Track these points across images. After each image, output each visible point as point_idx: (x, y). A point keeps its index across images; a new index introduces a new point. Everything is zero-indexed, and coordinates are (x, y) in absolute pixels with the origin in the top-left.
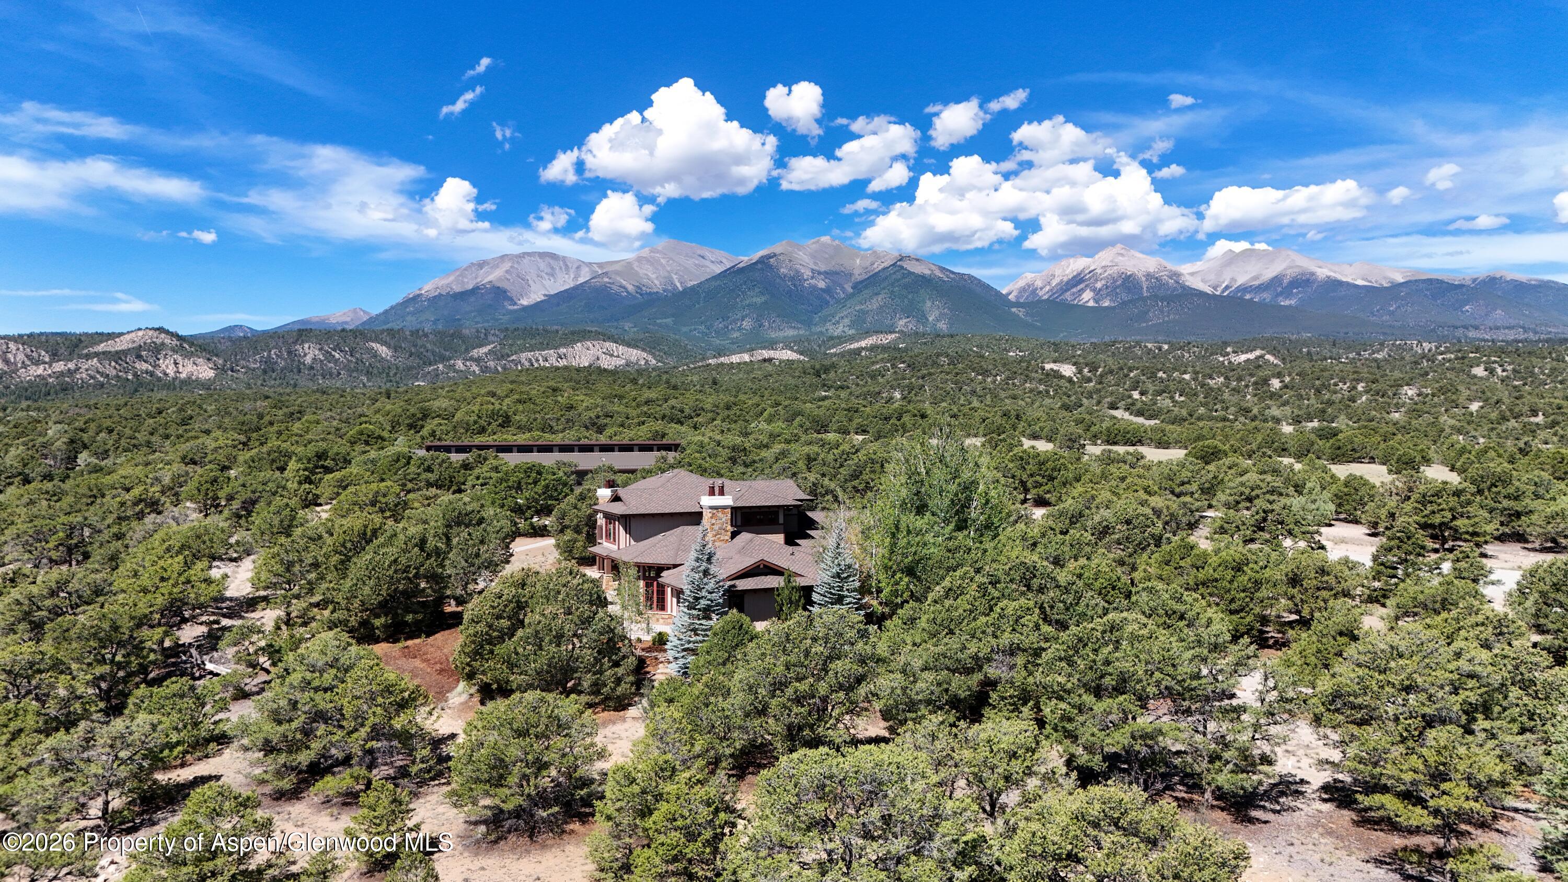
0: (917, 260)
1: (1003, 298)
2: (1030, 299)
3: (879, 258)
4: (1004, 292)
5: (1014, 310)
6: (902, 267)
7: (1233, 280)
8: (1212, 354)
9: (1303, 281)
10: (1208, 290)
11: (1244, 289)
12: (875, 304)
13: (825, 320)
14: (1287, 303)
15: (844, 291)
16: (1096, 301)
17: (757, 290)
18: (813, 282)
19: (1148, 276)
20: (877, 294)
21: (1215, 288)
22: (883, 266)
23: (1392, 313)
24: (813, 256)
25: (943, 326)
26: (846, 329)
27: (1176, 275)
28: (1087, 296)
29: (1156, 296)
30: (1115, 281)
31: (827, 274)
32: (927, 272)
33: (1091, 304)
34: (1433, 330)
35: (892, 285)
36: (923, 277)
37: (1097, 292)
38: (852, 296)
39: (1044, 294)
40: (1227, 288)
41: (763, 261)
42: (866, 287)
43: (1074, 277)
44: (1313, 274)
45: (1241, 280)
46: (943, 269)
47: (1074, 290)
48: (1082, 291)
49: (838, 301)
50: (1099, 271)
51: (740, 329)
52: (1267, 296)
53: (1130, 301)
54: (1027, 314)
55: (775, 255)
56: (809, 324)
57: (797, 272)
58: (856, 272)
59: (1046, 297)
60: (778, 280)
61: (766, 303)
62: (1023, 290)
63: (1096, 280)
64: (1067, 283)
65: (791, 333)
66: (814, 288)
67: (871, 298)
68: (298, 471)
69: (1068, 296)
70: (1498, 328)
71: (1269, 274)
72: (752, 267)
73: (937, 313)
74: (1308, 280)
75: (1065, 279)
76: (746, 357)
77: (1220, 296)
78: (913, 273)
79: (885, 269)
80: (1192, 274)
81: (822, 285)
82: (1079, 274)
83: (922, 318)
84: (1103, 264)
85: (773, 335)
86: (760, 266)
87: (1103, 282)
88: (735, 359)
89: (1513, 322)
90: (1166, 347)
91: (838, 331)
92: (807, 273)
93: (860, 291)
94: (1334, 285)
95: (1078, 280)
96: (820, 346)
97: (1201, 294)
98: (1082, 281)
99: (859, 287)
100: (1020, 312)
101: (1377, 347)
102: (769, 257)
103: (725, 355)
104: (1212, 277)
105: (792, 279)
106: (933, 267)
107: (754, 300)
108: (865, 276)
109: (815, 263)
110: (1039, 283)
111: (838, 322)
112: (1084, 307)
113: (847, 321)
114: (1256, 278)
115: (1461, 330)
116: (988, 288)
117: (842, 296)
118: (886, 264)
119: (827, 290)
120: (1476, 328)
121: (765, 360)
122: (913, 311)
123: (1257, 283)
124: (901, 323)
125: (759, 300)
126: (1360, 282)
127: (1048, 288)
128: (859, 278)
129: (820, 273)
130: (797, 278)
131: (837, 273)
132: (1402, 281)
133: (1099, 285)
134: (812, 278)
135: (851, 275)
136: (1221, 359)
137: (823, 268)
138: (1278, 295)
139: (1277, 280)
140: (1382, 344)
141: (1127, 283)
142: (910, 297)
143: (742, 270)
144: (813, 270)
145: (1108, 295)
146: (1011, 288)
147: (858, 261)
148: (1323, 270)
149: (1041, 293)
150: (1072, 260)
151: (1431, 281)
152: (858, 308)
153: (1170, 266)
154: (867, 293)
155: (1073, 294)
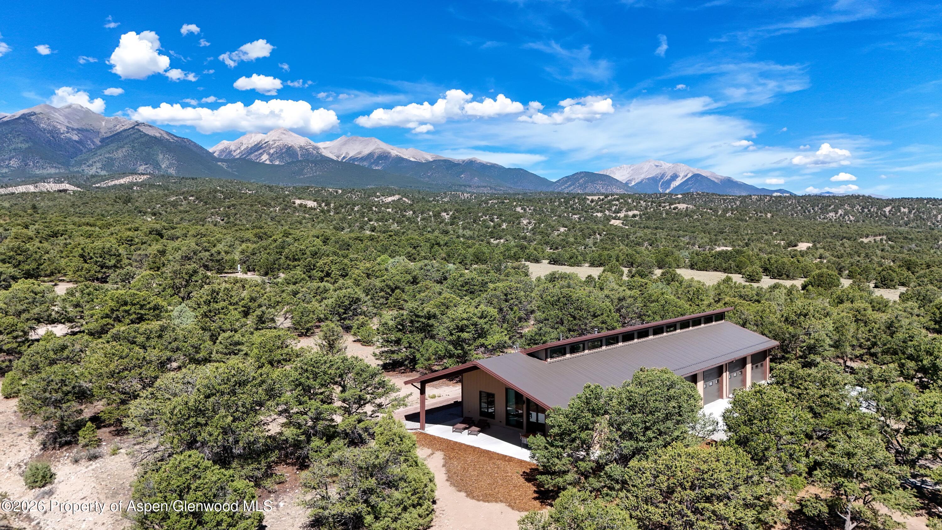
0: (150, 126)
1: (211, 155)
2: (228, 157)
3: (120, 122)
4: (211, 150)
5: (219, 163)
6: (139, 131)
7: (347, 153)
8: (369, 196)
9: (384, 157)
10: (335, 158)
11: (353, 159)
12: (120, 154)
13: (80, 163)
14: (377, 168)
15: (93, 142)
16: (271, 161)
17: (21, 138)
18: (68, 135)
19: (301, 147)
20: (121, 147)
21: (338, 157)
22: (123, 128)
23: (429, 177)
24: (66, 117)
25: (172, 171)
26: (99, 170)
27: (316, 148)
28: (265, 157)
29: (308, 160)
30: (281, 150)
31: (79, 130)
32: (158, 135)
33: (268, 162)
34: (450, 187)
35: (133, 141)
36: (156, 138)
37: (271, 155)
38: (100, 148)
39: (237, 155)
40: (344, 158)
41: (23, 117)
42: (112, 142)
43: (256, 145)
44: (389, 153)
45: (352, 154)
46: (169, 134)
47: (256, 153)
48: (261, 154)
49: (90, 150)
50: (271, 143)
51: (8, 166)
52: (366, 164)
53: (293, 162)
54: (228, 167)
55: (35, 114)
56: (66, 164)
57: (54, 127)
58: (103, 131)
59: (238, 157)
60: (39, 132)
61: (29, 148)
62: (222, 151)
63: (270, 148)
64: (251, 149)
65: (53, 171)
66: (70, 139)
67: (117, 150)
69: (252, 157)
70: (479, 187)
71: (366, 151)
72: (15, 121)
73: (167, 162)
74: (387, 156)
75: (250, 146)
76: (31, 188)
77: (341, 162)
78: (148, 135)
79: (125, 130)
80: (324, 148)
81: (75, 138)
82: (259, 144)
83: (157, 165)
84: (273, 138)
85: (37, 172)
86: (22, 121)
87: (274, 150)
88: (21, 189)
89: (483, 184)
90: (340, 191)
91: (93, 171)
92: (63, 129)
93: (108, 144)
94: (400, 160)
95: (258, 147)
96: (85, 181)
97: (332, 160)
98: (260, 148)
99: (106, 141)
100: (224, 165)
101: (443, 195)
102: (30, 114)
103: (11, 186)
104: (336, 151)
105: (50, 132)
106: (162, 132)
107: (19, 145)
108: (109, 135)
109: (69, 122)
110: (233, 148)
111: (92, 165)
112: (263, 163)
113: (99, 165)
114: (359, 153)
115: (463, 187)
116: (201, 148)
117: (93, 147)
118: (125, 127)
119: (80, 142)
120: (470, 186)
121: (60, 191)
122: (148, 160)
123: (360, 156)
124: (141, 169)
125: (24, 146)
126: (412, 159)
127: (238, 151)
128: (105, 136)
129: (73, 129)
130: (54, 132)
131: (87, 130)
132: (431, 160)
133: (272, 151)
134: (68, 132)
135: (99, 133)
136: (376, 200)
137: (76, 126)
138: (372, 163)
139: (371, 155)
140: (445, 193)
141: (289, 151)
142: (147, 150)
143: (7, 123)
144: (67, 127)
145: (278, 157)
146: (215, 149)
147: (103, 123)
148: (395, 151)
149: (234, 154)
150: (253, 135)
151: (446, 161)
152: (107, 156)
153: (313, 143)
154: (113, 146)
155: (256, 156)
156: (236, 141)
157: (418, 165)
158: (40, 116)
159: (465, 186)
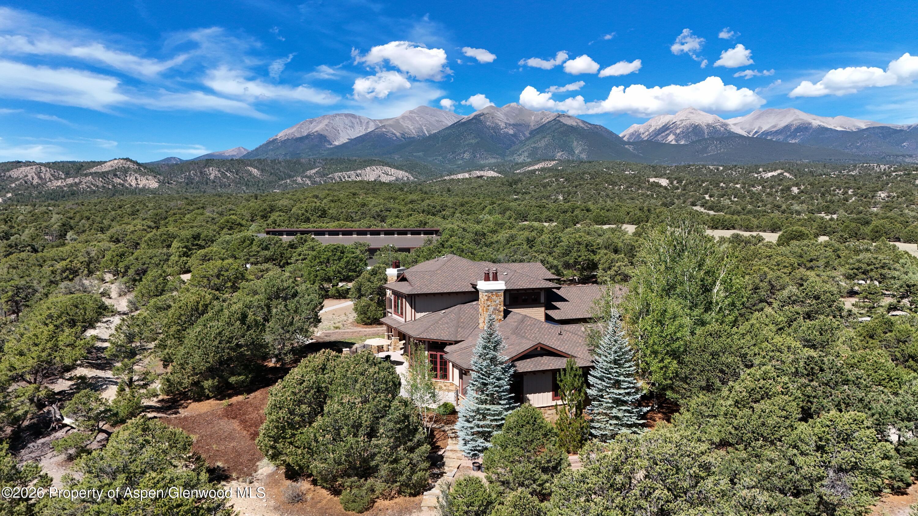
0: (569, 117)
1: (620, 139)
2: (636, 140)
3: (546, 115)
4: (621, 135)
5: (626, 146)
6: (559, 121)
7: (760, 128)
8: (750, 172)
9: (804, 128)
10: (744, 134)
11: (766, 133)
12: (542, 144)
13: (513, 153)
14: (793, 141)
15: (524, 135)
16: (677, 141)
17: (473, 135)
18: (506, 130)
19: (708, 126)
20: (544, 137)
21: (749, 133)
22: (548, 120)
23: (858, 148)
24: (506, 115)
25: (584, 156)
26: (526, 159)
27: (726, 125)
28: (671, 138)
29: (713, 138)
30: (688, 129)
31: (514, 125)
32: (574, 124)
33: (673, 142)
34: (885, 158)
35: (554, 131)
36: (572, 127)
37: (677, 135)
38: (529, 138)
39: (645, 137)
40: (756, 132)
41: (476, 118)
42: (538, 133)
43: (664, 126)
44: (810, 124)
45: (765, 128)
46: (584, 122)
47: (663, 134)
48: (668, 135)
49: (521, 142)
50: (678, 123)
51: (462, 159)
52: (781, 137)
53: (697, 141)
54: (634, 149)
55: (483, 114)
56: (503, 155)
57: (497, 124)
58: (532, 124)
59: (646, 139)
60: (485, 129)
61: (478, 143)
62: (632, 134)
63: (677, 128)
64: (659, 130)
65: (493, 161)
66: (507, 134)
67: (541, 140)
68: (178, 248)
69: (659, 138)
71: (782, 124)
72: (469, 121)
73: (580, 148)
74: (807, 128)
75: (658, 128)
76: (467, 175)
77: (752, 138)
78: (566, 125)
79: (549, 122)
80: (735, 124)
81: (511, 132)
82: (666, 125)
83: (571, 152)
84: (681, 118)
85: (482, 162)
86: (474, 121)
87: (681, 129)
88: (460, 176)
90: (721, 168)
91: (520, 160)
92: (503, 125)
93: (534, 136)
94: (823, 130)
95: (665, 128)
96: (510, 169)
97: (741, 137)
98: (668, 129)
99: (534, 133)
100: (630, 148)
101: (852, 167)
102: (480, 115)
103: (454, 174)
104: (747, 127)
105: (493, 128)
106: (578, 121)
107: (471, 141)
108: (536, 127)
109: (507, 119)
110: (642, 130)
111: (521, 154)
112: (669, 144)
113: (526, 154)
114: (774, 126)
115: (901, 158)
116: (611, 133)
117: (523, 138)
118: (549, 120)
119: (514, 135)
120: (911, 156)
121: (478, 177)
122: (566, 147)
123: (775, 129)
124: (559, 155)
125: (473, 141)
126: (839, 129)
127: (647, 133)
128: (534, 128)
129: (510, 125)
130: (496, 128)
131: (520, 125)
132: (865, 128)
133: (678, 131)
134: (506, 128)
135: (529, 126)
136: (756, 175)
137: (512, 121)
138: (788, 137)
139: (787, 128)
140: (855, 166)
141: (696, 129)
142: (564, 139)
143: (464, 123)
144: (506, 123)
145: (683, 137)
146: (625, 133)
147: (533, 118)
148: (816, 121)
149: (643, 136)
150: (662, 117)
151: (882, 128)
152: (533, 146)
153: (721, 120)
154: (538, 137)
155: (663, 137)
156: (645, 124)
157: (846, 135)
158: (487, 116)
159: (904, 156)
